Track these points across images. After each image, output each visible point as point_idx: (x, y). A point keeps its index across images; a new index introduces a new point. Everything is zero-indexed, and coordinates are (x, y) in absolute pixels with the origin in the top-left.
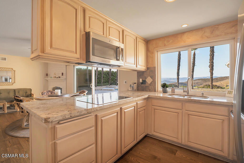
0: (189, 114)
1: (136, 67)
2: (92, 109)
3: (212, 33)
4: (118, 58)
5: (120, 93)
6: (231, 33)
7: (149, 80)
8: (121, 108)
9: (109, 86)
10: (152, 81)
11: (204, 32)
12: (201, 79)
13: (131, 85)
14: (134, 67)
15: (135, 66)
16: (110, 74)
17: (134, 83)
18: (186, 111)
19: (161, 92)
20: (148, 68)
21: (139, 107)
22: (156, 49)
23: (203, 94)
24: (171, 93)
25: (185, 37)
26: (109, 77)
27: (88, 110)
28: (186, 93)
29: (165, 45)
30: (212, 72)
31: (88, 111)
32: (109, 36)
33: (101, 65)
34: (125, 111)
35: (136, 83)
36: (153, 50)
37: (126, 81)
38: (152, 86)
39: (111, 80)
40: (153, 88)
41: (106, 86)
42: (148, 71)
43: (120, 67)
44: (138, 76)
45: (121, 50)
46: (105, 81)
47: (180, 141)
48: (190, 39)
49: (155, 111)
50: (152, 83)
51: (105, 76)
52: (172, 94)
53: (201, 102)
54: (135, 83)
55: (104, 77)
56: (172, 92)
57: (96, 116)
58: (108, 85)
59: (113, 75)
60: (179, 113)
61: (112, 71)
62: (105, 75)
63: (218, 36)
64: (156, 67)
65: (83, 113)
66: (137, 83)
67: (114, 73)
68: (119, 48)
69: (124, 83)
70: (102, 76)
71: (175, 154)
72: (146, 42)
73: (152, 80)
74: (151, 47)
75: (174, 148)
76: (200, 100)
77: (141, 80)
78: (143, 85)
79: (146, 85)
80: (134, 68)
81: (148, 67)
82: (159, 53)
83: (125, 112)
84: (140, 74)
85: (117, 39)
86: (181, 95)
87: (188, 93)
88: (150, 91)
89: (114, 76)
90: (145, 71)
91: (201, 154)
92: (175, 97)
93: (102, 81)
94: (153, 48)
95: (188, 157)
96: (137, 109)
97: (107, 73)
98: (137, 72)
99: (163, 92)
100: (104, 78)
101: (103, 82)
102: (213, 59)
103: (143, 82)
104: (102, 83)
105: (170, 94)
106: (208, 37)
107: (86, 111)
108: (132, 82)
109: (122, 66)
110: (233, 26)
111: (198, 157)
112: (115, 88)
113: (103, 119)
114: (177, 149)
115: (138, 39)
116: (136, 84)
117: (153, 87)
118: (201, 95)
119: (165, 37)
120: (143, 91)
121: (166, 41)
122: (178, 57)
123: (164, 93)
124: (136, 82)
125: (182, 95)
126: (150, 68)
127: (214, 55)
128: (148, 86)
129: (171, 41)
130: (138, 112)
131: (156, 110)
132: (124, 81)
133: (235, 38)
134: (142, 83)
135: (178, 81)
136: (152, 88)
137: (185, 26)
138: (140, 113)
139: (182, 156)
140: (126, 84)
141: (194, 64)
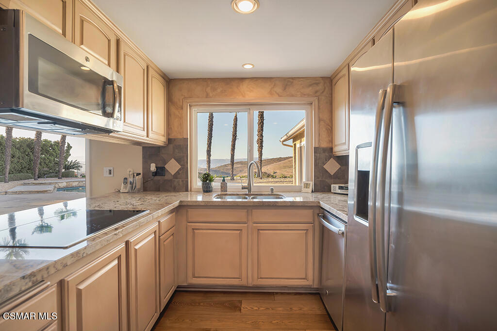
0: (259, 230)
1: (148, 136)
2: (48, 268)
3: (285, 89)
4: (109, 110)
5: (91, 199)
6: (309, 95)
7: (172, 167)
8: (127, 243)
9: (35, 182)
10: (180, 170)
11: (274, 85)
12: (240, 162)
13: (126, 179)
14: (140, 135)
15: (145, 133)
16: (37, 148)
17: (135, 174)
18: (255, 225)
19: (198, 192)
20: (170, 141)
21: (163, 231)
22: (188, 101)
23: (272, 190)
24: (220, 193)
25: (244, 87)
26: (32, 157)
27: (35, 276)
28: (247, 190)
29: (207, 96)
30: (261, 151)
31: (34, 279)
32: (82, 43)
33: (55, 123)
34: (137, 247)
35: (140, 174)
36: (181, 101)
37: (112, 168)
38: (180, 180)
39: (40, 164)
40: (181, 183)
41: (22, 182)
42: (171, 146)
43: (110, 134)
44: (144, 157)
45: (117, 90)
46: (18, 167)
47: (243, 282)
48: (251, 94)
49: (194, 233)
50: (180, 172)
51: (17, 154)
52: (223, 195)
53: (277, 204)
54: (138, 174)
55: (13, 157)
56: (222, 191)
57: (61, 285)
58: (31, 178)
59: (47, 152)
60: (241, 230)
61: (46, 141)
62: (18, 149)
63: (292, 96)
64: (188, 138)
65: (16, 290)
66: (142, 174)
67: (51, 145)
68: (112, 83)
69: (107, 174)
70: (9, 151)
71: (240, 310)
72: (167, 81)
73: (180, 167)
74: (177, 95)
75: (235, 298)
76: (276, 202)
77: (153, 167)
78: (157, 178)
79: (167, 177)
80: (142, 137)
81: (170, 137)
82: (194, 110)
83: (136, 250)
84: (150, 152)
85: (105, 58)
86: (238, 195)
87: (250, 191)
88: (175, 190)
89: (51, 155)
90: (162, 147)
91: (277, 293)
92: (228, 200)
93: (8, 167)
94: (183, 97)
95: (262, 307)
96: (159, 237)
97: (25, 146)
98: (141, 147)
99: (204, 192)
100: (16, 160)
101: (10, 170)
102: (262, 130)
103: (158, 170)
104: (8, 173)
105: (218, 195)
106: (279, 95)
107: (27, 280)
108: (129, 170)
109: (118, 132)
110: (310, 85)
111: (275, 300)
112: (57, 186)
113: (81, 287)
114: (241, 300)
115: (151, 71)
116: (141, 176)
117: (182, 181)
118: (270, 193)
119: (208, 79)
120: (159, 191)
121: (209, 88)
122: (209, 121)
123: (206, 194)
124: (141, 171)
125: (241, 195)
126: (175, 140)
127: (263, 124)
128: (171, 180)
129: (219, 90)
130: (162, 242)
131: (196, 231)
132: (106, 170)
133: (312, 104)
134: (156, 174)
135: (209, 167)
136: (179, 185)
137: (248, 67)
138: (165, 243)
139: (252, 308)
140: (112, 175)
141: (236, 137)
